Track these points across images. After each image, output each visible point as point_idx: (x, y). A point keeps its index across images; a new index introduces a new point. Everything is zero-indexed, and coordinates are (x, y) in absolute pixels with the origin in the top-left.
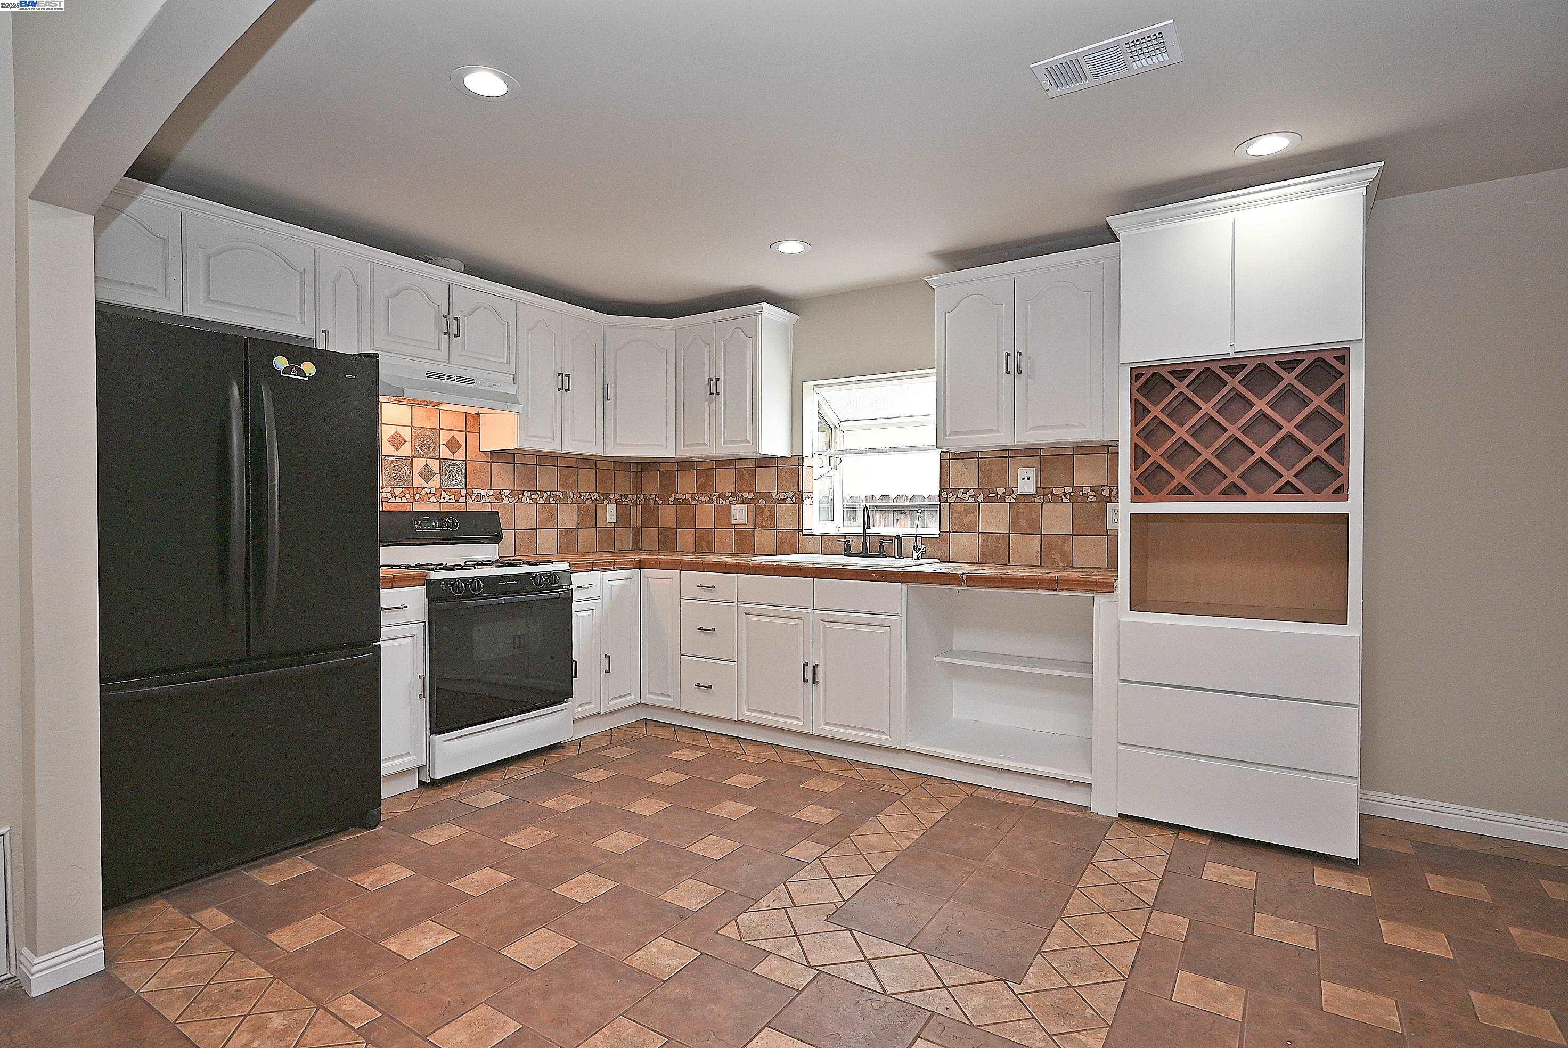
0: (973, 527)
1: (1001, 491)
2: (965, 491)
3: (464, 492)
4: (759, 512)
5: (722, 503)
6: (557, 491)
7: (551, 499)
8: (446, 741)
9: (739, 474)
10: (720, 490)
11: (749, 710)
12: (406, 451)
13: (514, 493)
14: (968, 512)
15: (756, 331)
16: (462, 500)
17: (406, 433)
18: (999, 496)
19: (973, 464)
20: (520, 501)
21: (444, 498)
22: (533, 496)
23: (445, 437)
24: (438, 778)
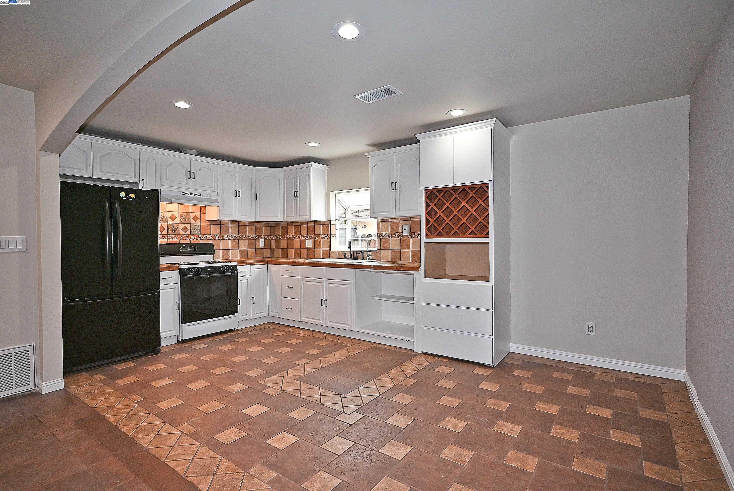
0: (388, 248)
1: (397, 234)
2: (385, 234)
3: (200, 236)
4: (316, 242)
5: (303, 239)
6: (239, 235)
7: (236, 238)
8: (187, 326)
9: (309, 228)
10: (302, 234)
11: (304, 317)
12: (177, 221)
13: (220, 236)
14: (387, 242)
15: (310, 173)
16: (199, 239)
17: (177, 214)
18: (397, 236)
19: (388, 223)
20: (223, 239)
21: (192, 238)
22: (228, 237)
23: (192, 215)
24: (184, 339)
